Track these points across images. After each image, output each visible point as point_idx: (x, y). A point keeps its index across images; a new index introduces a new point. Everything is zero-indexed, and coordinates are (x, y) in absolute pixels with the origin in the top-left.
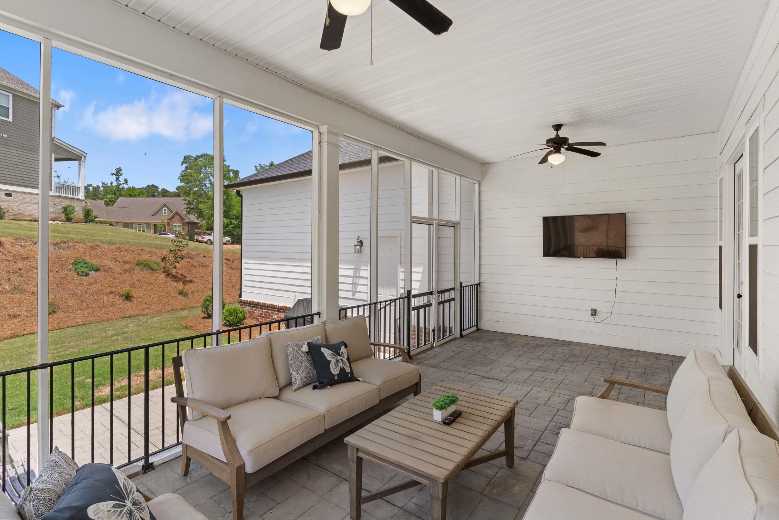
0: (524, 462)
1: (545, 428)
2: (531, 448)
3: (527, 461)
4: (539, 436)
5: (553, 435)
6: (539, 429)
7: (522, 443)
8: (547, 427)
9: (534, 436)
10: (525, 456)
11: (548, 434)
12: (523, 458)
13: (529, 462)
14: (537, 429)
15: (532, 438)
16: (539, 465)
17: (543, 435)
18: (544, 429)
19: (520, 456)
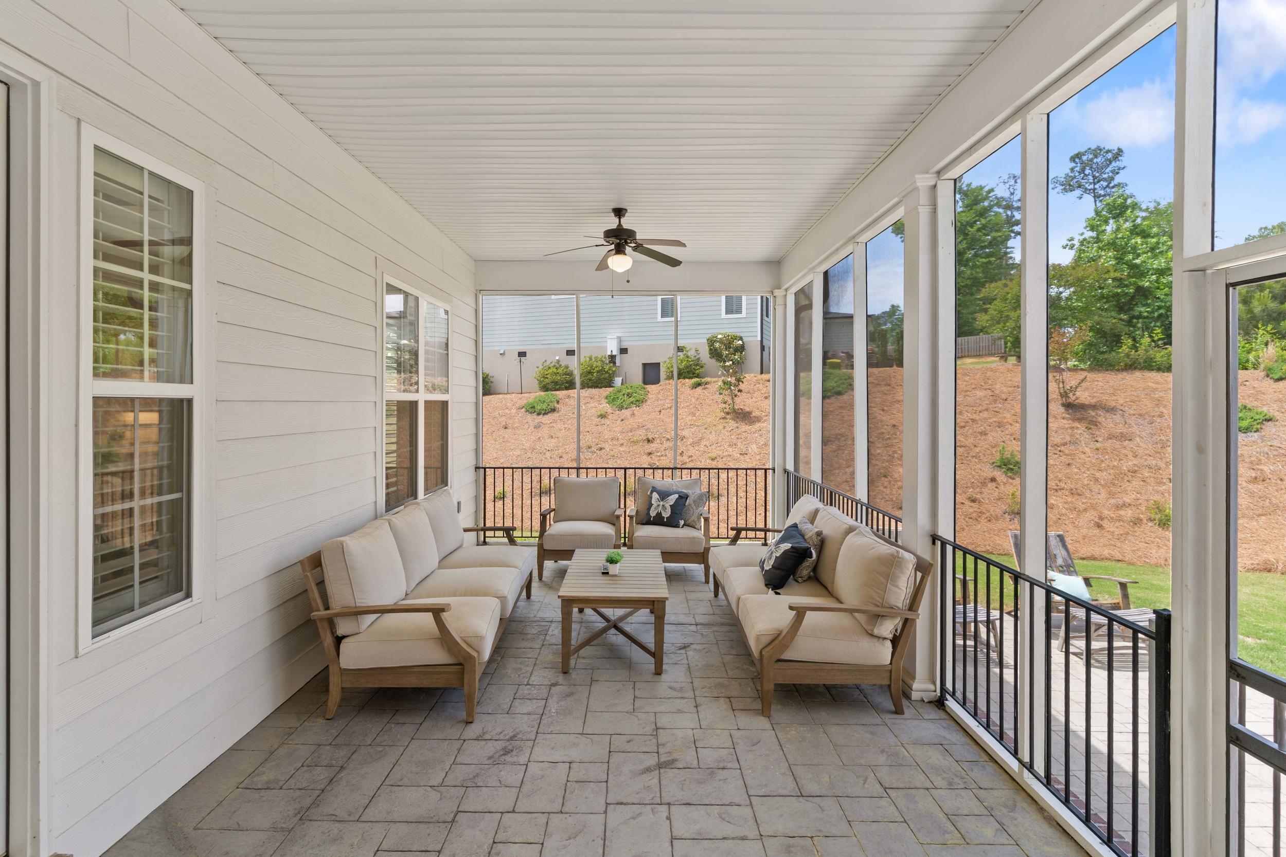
0: (552, 682)
1: (537, 741)
2: (550, 701)
3: (550, 684)
4: (543, 722)
5: (521, 732)
6: (545, 736)
7: (562, 703)
8: (533, 746)
9: (549, 719)
10: (553, 688)
11: (529, 730)
12: (554, 685)
13: (545, 683)
14: (548, 736)
15: (553, 716)
16: (534, 683)
17: (537, 727)
18: (538, 738)
19: (559, 687)
